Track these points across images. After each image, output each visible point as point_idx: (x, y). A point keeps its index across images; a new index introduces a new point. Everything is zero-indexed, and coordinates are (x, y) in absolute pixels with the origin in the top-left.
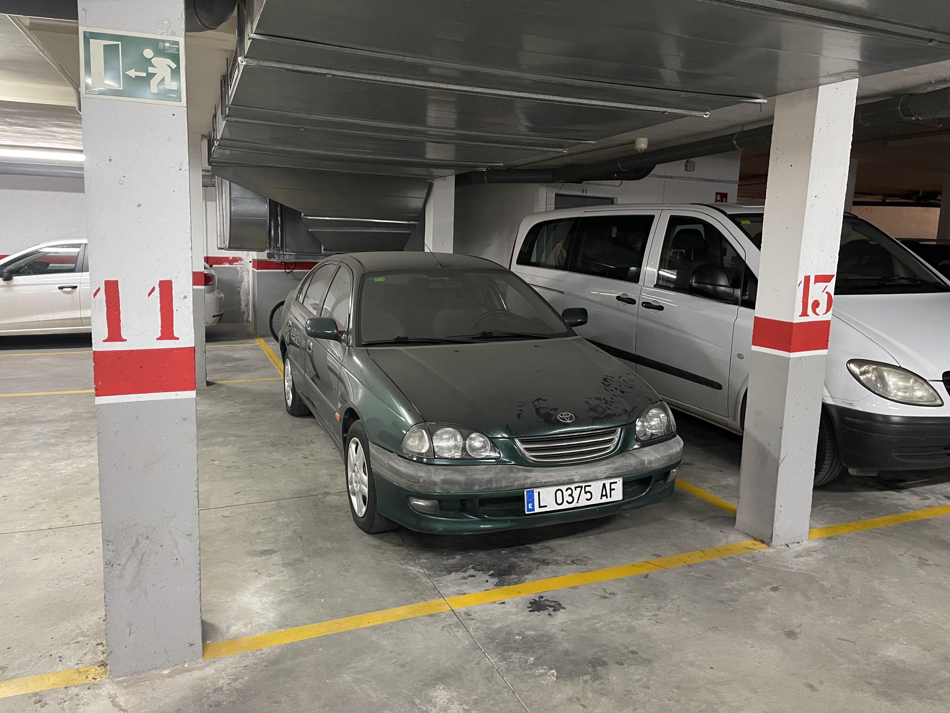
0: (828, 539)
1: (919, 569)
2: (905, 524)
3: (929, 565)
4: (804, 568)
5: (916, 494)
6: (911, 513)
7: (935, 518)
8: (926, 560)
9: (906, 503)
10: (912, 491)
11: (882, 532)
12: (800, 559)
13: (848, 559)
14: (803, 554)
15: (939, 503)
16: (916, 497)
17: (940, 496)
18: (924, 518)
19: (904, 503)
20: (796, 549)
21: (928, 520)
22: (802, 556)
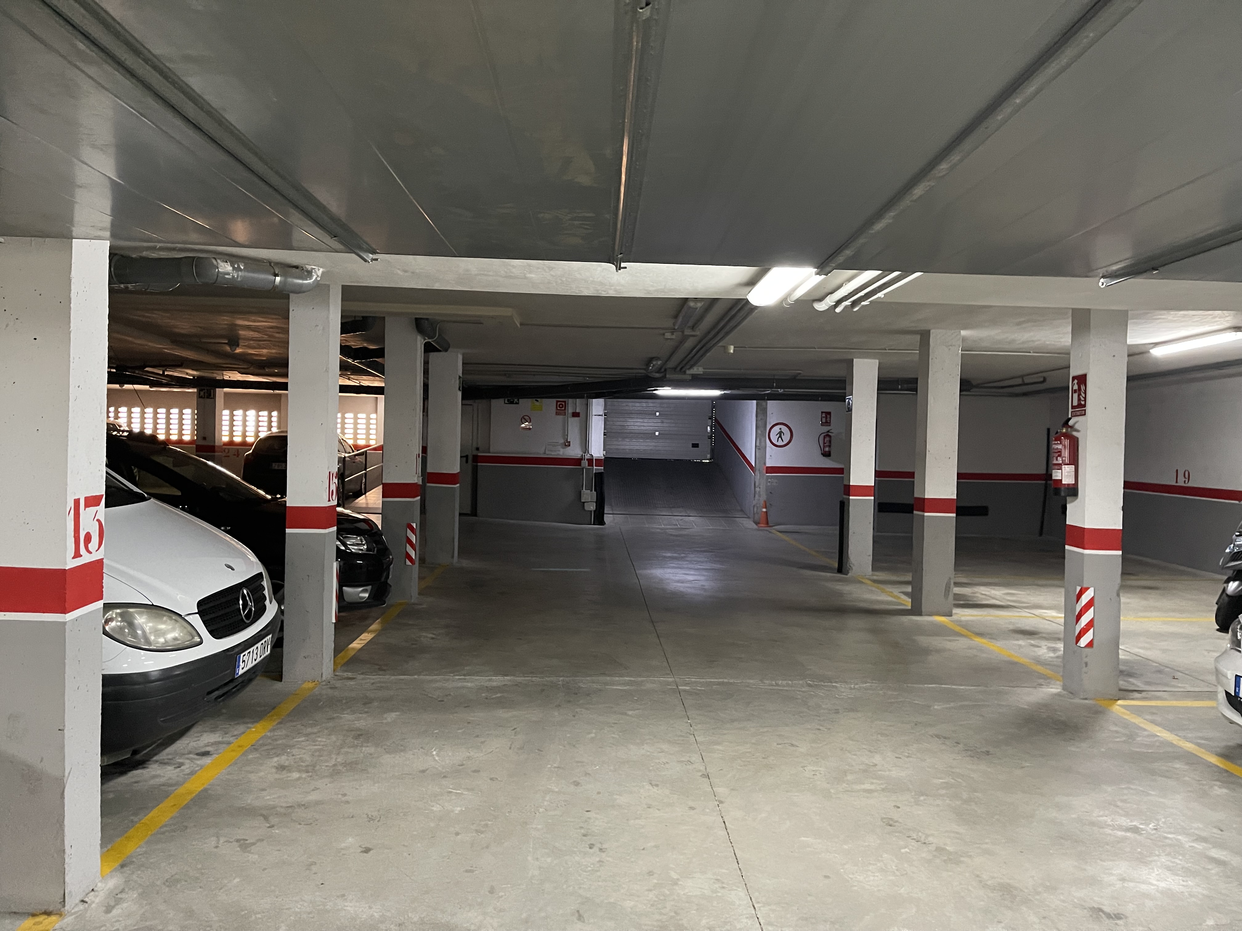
0: (122, 866)
1: (246, 854)
2: (187, 807)
3: (253, 844)
4: (129, 922)
5: (163, 763)
6: (181, 790)
7: (210, 785)
8: (247, 840)
9: (165, 779)
10: (157, 761)
11: (173, 827)
12: (115, 912)
13: (167, 881)
14: (112, 904)
15: (198, 765)
16: (170, 768)
17: (191, 756)
18: (200, 789)
19: (162, 780)
20: (97, 900)
21: (205, 790)
22: (113, 907)
